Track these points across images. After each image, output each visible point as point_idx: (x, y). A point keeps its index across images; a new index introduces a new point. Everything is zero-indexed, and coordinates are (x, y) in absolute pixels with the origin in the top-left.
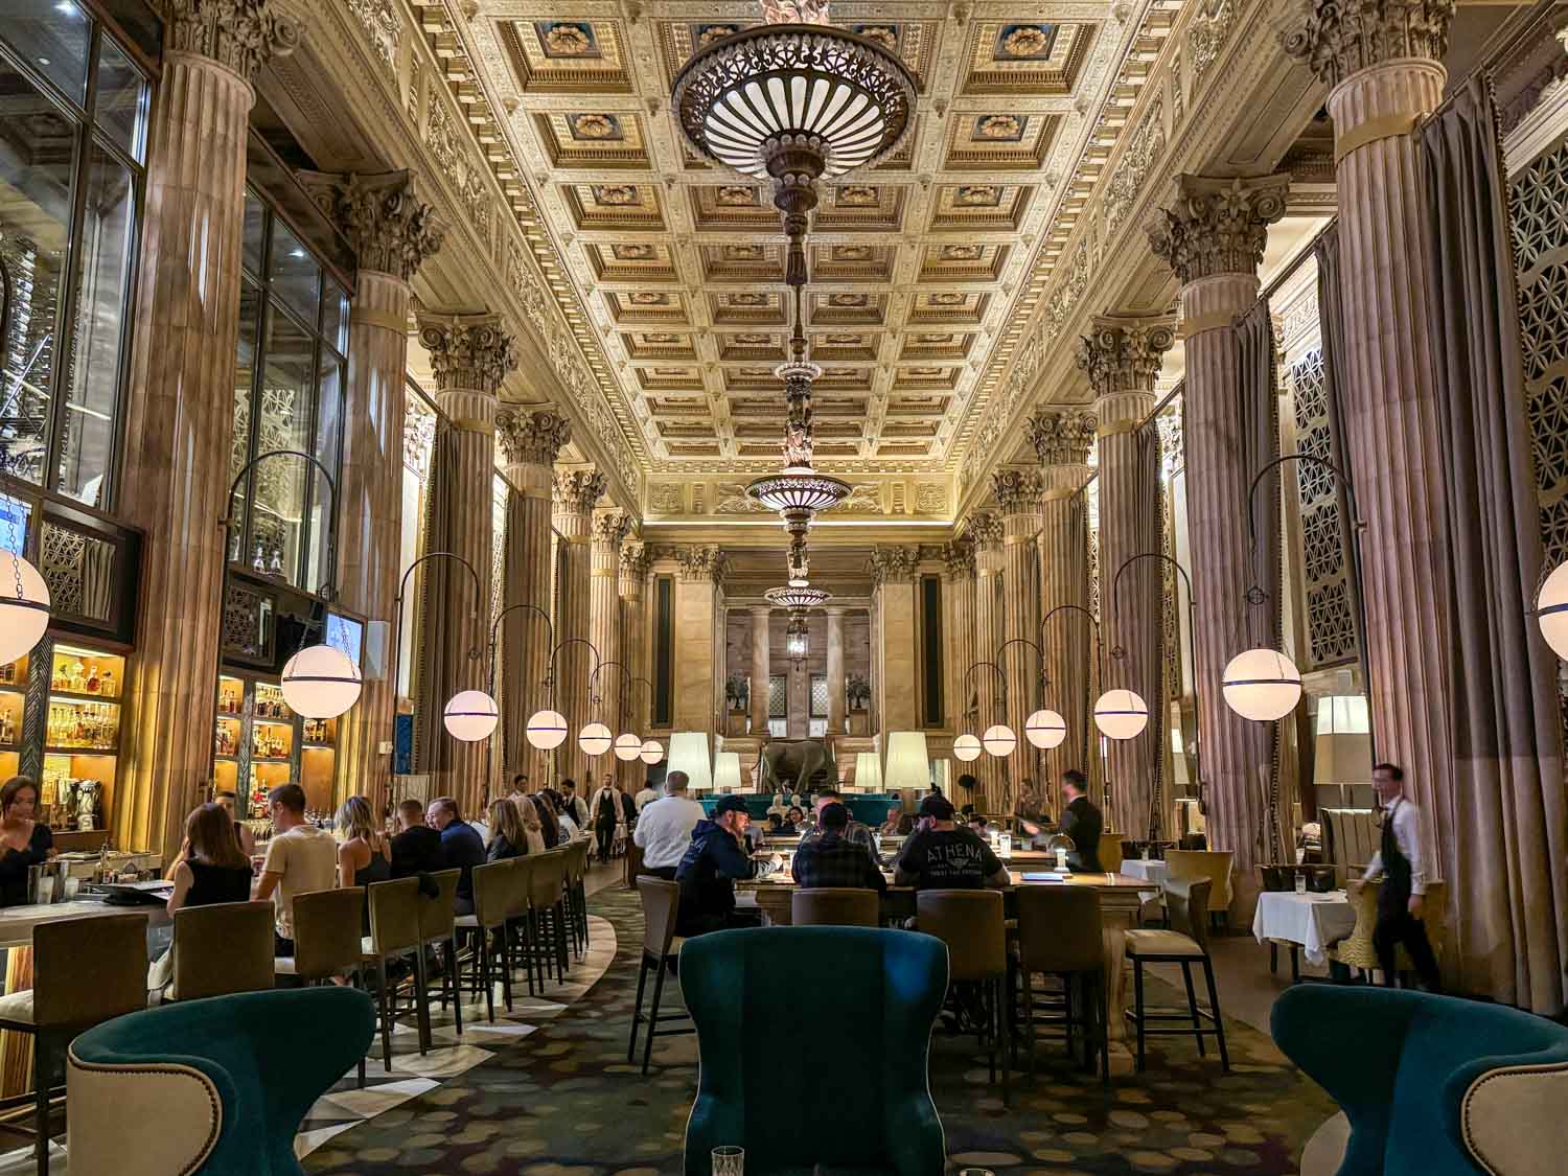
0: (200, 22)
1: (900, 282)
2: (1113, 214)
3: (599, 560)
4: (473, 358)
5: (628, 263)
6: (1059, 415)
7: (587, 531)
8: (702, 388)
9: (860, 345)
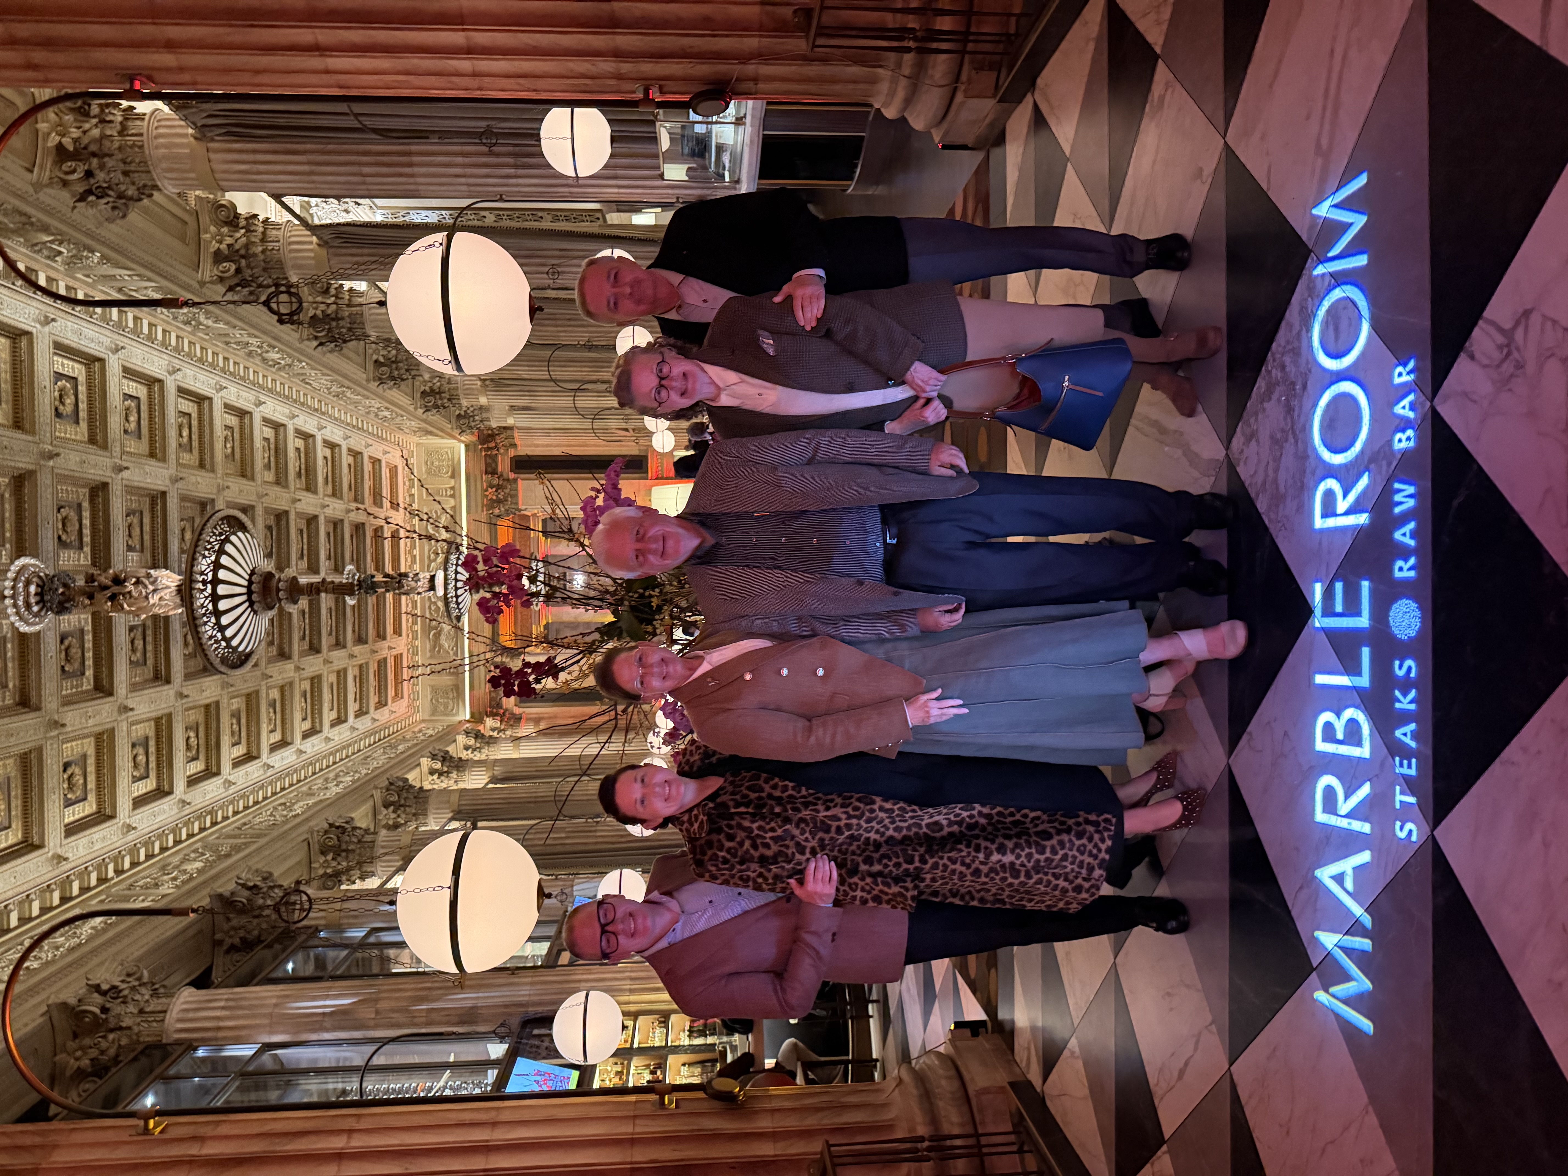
0: (139, 1024)
1: (254, 497)
2: (210, 323)
3: (505, 752)
4: (347, 851)
5: (244, 734)
6: (376, 361)
7: (480, 763)
8: (345, 670)
9: (305, 530)
